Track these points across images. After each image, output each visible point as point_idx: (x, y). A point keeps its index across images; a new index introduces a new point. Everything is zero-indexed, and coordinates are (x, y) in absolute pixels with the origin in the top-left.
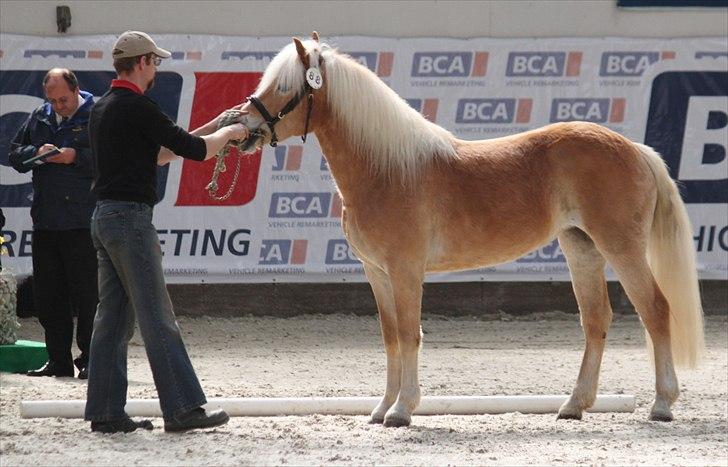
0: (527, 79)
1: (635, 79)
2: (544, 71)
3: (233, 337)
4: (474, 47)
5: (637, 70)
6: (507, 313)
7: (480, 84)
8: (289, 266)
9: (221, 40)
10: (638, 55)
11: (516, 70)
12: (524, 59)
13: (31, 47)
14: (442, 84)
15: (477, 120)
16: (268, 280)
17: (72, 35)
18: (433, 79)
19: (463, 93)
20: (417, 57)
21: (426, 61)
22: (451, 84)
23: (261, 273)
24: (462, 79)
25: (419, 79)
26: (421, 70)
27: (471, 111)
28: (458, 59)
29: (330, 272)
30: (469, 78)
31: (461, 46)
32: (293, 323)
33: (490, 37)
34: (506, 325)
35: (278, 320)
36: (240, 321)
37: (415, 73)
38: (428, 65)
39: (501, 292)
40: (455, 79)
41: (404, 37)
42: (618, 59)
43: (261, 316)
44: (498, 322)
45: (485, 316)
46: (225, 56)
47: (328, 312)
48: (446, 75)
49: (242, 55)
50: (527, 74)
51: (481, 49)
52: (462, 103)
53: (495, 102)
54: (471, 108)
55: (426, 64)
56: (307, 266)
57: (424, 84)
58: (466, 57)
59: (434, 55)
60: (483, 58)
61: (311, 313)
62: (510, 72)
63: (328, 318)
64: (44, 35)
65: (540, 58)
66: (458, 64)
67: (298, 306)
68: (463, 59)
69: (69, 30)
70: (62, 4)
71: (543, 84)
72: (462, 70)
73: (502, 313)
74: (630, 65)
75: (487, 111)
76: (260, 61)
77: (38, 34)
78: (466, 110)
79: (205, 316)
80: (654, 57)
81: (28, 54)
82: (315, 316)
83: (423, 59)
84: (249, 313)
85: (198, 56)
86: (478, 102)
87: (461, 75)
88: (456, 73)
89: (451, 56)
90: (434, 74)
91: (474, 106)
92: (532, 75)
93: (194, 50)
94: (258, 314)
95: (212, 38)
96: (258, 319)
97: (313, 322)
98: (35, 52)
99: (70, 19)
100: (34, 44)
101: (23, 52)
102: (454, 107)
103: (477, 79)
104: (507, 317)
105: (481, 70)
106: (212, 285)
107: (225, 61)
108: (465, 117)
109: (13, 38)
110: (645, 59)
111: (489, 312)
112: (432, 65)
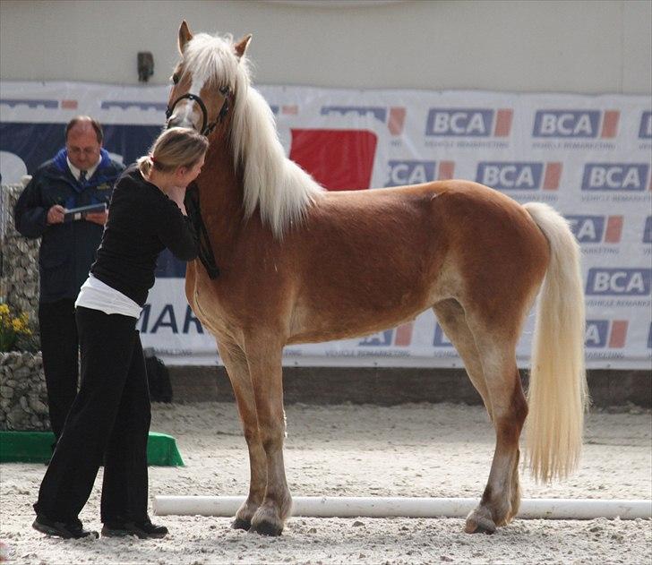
3: (334, 427)
4: (604, 104)
6: (636, 405)
7: (609, 146)
8: (392, 348)
9: (321, 93)
13: (109, 98)
14: (566, 146)
15: (605, 187)
16: (368, 363)
17: (155, 85)
18: (556, 141)
19: (590, 156)
20: (539, 115)
21: (549, 120)
22: (576, 146)
23: (361, 355)
24: (590, 141)
25: (541, 140)
26: (543, 130)
27: (598, 177)
28: (586, 118)
29: (439, 356)
30: (597, 140)
31: (589, 104)
32: (396, 413)
33: (621, 93)
34: (638, 419)
35: (380, 409)
36: (337, 409)
37: (536, 133)
38: (552, 124)
39: (629, 381)
40: (581, 141)
41: (524, 92)
43: (360, 403)
44: (626, 415)
45: (612, 408)
46: (325, 111)
47: (434, 401)
48: (572, 135)
49: (344, 110)
51: (611, 107)
52: (589, 167)
53: (626, 168)
54: (598, 173)
55: (549, 123)
56: (413, 349)
57: (545, 146)
58: (594, 116)
59: (558, 113)
60: (613, 117)
61: (417, 401)
62: (643, 134)
63: (436, 407)
64: (123, 85)
66: (584, 124)
67: (403, 394)
68: (591, 118)
69: (151, 79)
70: (143, 50)
72: (589, 131)
73: (632, 405)
75: (616, 177)
76: (362, 117)
77: (115, 84)
78: (593, 176)
79: (298, 403)
81: (106, 106)
82: (421, 406)
83: (545, 118)
84: (347, 399)
85: (294, 110)
86: (607, 166)
87: (588, 136)
88: (582, 134)
89: (577, 114)
90: (558, 134)
91: (602, 171)
93: (291, 104)
94: (358, 402)
95: (310, 90)
96: (357, 407)
97: (419, 412)
98: (115, 104)
99: (153, 66)
100: (113, 94)
101: (100, 104)
102: (580, 172)
103: (605, 141)
104: (636, 410)
105: (610, 131)
106: (308, 368)
107: (325, 117)
108: (592, 183)
109: (90, 88)
111: (615, 403)
112: (556, 124)
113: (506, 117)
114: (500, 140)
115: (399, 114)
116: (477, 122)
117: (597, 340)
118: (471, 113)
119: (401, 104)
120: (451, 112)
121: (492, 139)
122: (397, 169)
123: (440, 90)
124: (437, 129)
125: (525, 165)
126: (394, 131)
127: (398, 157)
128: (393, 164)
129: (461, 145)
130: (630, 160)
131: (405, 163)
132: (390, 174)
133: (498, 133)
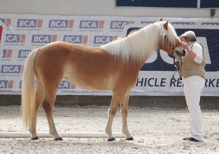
0: (86, 29)
1: (121, 30)
2: (92, 27)
4: (69, 18)
5: (122, 27)
8: (7, 89)
10: (123, 22)
11: (83, 26)
12: (85, 23)
14: (58, 30)
15: (70, 42)
18: (55, 29)
19: (65, 33)
20: (50, 21)
21: (53, 23)
22: (61, 30)
24: (65, 29)
25: (51, 29)
26: (52, 26)
28: (64, 22)
29: (21, 91)
31: (65, 18)
33: (74, 15)
34: (79, 110)
37: (50, 26)
38: (54, 24)
39: (77, 98)
40: (63, 29)
41: (46, 15)
42: (116, 23)
44: (76, 108)
48: (60, 27)
50: (86, 27)
51: (71, 19)
54: (68, 38)
56: (13, 89)
59: (56, 21)
60: (72, 22)
61: (14, 105)
62: (81, 27)
65: (91, 22)
67: (10, 102)
71: (92, 31)
72: (65, 26)
74: (120, 25)
75: (73, 39)
80: (128, 23)
82: (15, 106)
83: (52, 22)
86: (70, 36)
89: (62, 21)
90: (56, 27)
92: (88, 28)
103: (70, 29)
108: (66, 41)
110: (125, 23)
111: (73, 105)
112: (55, 24)
113: (41, 22)
114: (39, 28)
115: (9, 21)
116: (32, 23)
117: (67, 87)
118: (30, 20)
119: (10, 18)
120: (24, 20)
121: (36, 28)
122: (8, 37)
123: (21, 14)
124: (20, 25)
125: (46, 36)
126: (7, 26)
127: (9, 33)
128: (7, 35)
129: (27, 30)
130: (77, 35)
131: (11, 35)
132: (6, 38)
133: (38, 27)
